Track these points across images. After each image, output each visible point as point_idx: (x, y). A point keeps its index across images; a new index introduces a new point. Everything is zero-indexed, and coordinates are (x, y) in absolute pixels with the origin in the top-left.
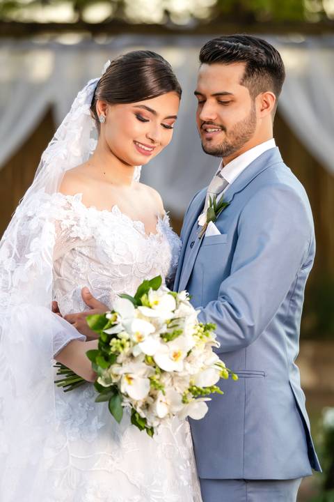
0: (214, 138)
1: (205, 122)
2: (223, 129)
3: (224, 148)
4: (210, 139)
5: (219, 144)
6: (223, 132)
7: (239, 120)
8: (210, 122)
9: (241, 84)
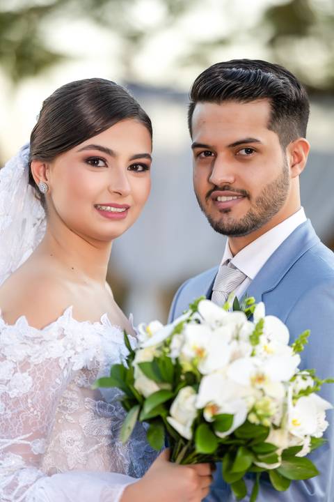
0: (232, 209)
1: (216, 188)
2: (245, 195)
3: (250, 222)
4: (227, 211)
5: (242, 217)
6: (246, 199)
7: (269, 182)
8: (225, 187)
9: (269, 128)
